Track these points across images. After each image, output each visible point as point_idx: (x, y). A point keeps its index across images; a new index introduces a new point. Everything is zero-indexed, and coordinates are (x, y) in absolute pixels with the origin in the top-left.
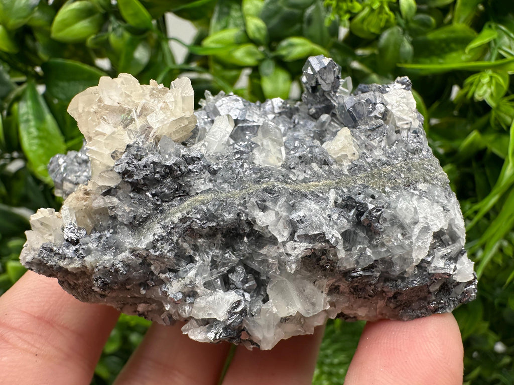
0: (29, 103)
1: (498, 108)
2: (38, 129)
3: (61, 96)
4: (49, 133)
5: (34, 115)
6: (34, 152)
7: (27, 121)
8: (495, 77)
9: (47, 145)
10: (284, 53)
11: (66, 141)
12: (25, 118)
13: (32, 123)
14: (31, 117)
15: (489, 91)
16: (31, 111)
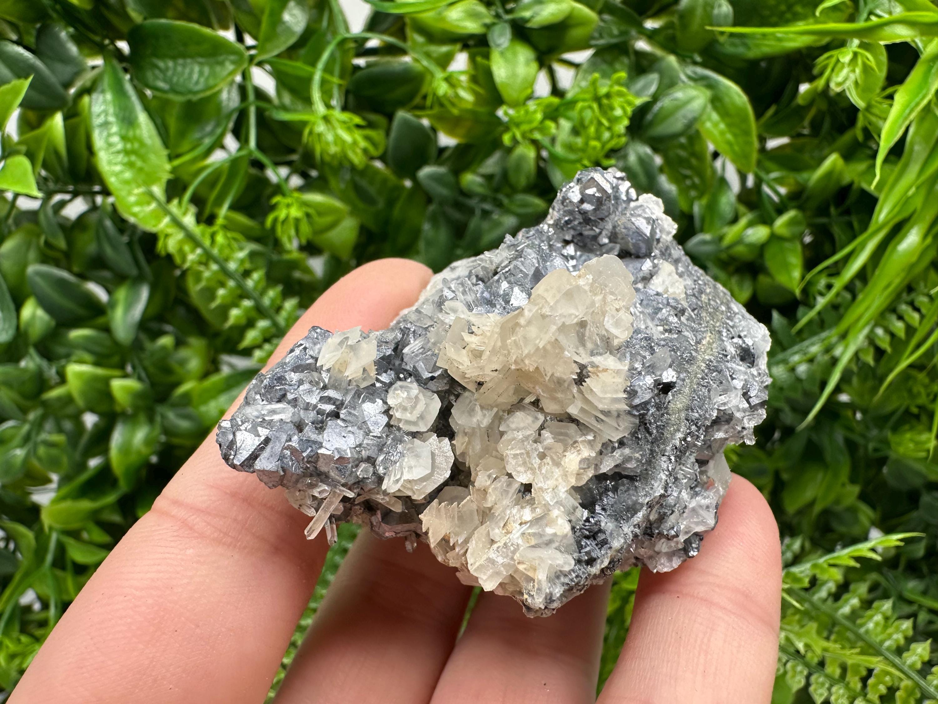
0: (109, 96)
1: (868, 108)
2: (124, 138)
3: (161, 84)
4: (142, 144)
5: (116, 115)
6: (117, 175)
7: (106, 125)
8: (862, 55)
9: (139, 163)
10: (527, 14)
11: (171, 158)
12: (101, 120)
13: (114, 129)
14: (112, 119)
15: (852, 77)
16: (111, 110)
